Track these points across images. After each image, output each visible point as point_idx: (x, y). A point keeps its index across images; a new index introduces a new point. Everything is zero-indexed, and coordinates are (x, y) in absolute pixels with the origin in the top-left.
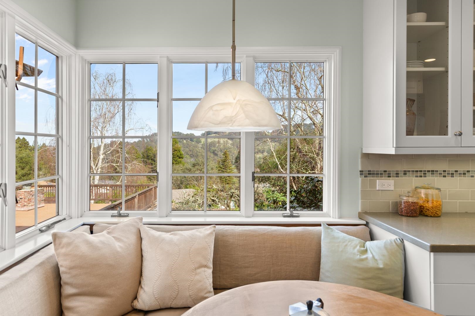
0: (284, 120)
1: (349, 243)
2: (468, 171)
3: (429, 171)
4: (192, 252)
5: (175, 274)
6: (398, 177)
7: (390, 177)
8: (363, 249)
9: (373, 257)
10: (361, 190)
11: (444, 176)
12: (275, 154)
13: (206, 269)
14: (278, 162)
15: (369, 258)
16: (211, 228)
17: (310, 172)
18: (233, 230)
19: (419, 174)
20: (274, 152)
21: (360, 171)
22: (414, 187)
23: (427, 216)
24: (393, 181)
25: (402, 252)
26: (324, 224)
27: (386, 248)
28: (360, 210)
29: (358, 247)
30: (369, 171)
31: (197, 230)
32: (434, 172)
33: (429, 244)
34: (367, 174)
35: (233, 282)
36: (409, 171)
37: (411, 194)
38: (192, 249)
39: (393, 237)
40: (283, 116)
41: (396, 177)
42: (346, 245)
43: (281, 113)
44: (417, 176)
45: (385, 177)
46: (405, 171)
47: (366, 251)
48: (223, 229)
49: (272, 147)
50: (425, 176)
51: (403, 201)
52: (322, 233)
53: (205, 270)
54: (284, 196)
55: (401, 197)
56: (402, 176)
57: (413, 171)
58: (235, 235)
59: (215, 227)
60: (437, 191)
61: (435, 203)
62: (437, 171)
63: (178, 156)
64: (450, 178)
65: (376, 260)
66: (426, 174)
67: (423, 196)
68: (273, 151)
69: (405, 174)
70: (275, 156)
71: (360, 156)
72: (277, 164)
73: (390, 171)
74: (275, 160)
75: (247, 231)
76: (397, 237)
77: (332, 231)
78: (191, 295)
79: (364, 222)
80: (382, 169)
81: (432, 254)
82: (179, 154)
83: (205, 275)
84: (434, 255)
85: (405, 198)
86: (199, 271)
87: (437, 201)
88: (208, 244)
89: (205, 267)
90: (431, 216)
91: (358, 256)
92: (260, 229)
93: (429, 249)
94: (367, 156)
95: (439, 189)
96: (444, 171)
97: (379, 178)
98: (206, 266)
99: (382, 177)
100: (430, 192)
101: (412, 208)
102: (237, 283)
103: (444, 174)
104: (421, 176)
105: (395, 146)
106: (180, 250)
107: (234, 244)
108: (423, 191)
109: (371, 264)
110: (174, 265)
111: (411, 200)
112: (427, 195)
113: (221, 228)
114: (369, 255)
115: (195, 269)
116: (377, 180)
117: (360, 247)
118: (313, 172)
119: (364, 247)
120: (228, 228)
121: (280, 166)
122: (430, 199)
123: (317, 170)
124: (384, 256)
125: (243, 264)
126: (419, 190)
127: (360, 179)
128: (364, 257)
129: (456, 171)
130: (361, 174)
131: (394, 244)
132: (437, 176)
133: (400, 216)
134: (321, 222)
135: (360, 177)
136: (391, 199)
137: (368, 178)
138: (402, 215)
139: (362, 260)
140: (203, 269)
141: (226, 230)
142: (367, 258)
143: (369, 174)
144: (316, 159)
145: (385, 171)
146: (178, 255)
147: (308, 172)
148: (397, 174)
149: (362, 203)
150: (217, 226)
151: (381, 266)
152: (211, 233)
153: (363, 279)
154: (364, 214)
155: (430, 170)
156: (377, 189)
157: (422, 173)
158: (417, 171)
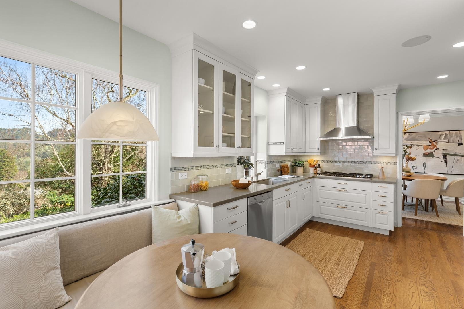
0: (69, 125)
1: (171, 214)
2: (216, 165)
3: (202, 166)
4: (36, 260)
5: (17, 288)
6: (189, 170)
7: (185, 170)
8: (178, 215)
9: (185, 218)
10: (171, 180)
11: (208, 168)
12: (58, 157)
13: (55, 270)
14: (63, 166)
15: (183, 220)
16: (53, 231)
17: (98, 172)
18: (77, 228)
19: (198, 168)
20: (57, 156)
21: (170, 168)
22: (196, 175)
23: (203, 190)
24: (187, 173)
25: (198, 212)
26: (153, 206)
27: (190, 212)
28: (170, 193)
29: (176, 215)
30: (175, 168)
31: (36, 237)
33: (212, 203)
34: (174, 169)
35: (79, 274)
36: (194, 167)
37: (196, 180)
38: (36, 257)
39: (192, 205)
40: (67, 121)
42: (169, 216)
43: (65, 118)
44: (197, 169)
45: (183, 171)
46: (192, 167)
47: (180, 216)
48: (66, 229)
49: (55, 151)
50: (201, 169)
51: (192, 184)
52: (152, 212)
53: (54, 272)
54: (73, 196)
55: (191, 182)
56: (191, 170)
57: (195, 166)
58: (79, 232)
59: (58, 229)
60: (206, 176)
61: (206, 183)
62: (205, 166)
64: (210, 169)
65: (187, 220)
66: (200, 168)
67: (201, 179)
68: (56, 154)
70: (59, 159)
71: (170, 159)
72: (61, 167)
73: (185, 167)
74: (60, 163)
75: (91, 225)
76: (194, 204)
77: (159, 209)
78: (42, 301)
79: (174, 200)
80: (181, 166)
81: (213, 208)
83: (56, 276)
84: (214, 208)
85: (193, 182)
86: (48, 275)
87: (207, 182)
88: (55, 247)
89: (54, 269)
90: (205, 190)
91: (177, 220)
92: (103, 221)
93: (212, 206)
94: (174, 158)
95: (207, 175)
96: (208, 166)
97: (180, 172)
98: (55, 267)
99: (181, 171)
100: (204, 177)
101: (197, 187)
102: (83, 273)
104: (199, 169)
105: (193, 152)
106: (21, 262)
107: (80, 240)
108: (201, 177)
109: (185, 223)
110: (16, 280)
111: (196, 183)
112: (202, 179)
113: (62, 229)
114: (182, 218)
115: (44, 274)
116: (179, 173)
117: (177, 215)
118: (102, 172)
119: (178, 214)
120: (71, 227)
121: (65, 170)
122: (204, 181)
123: (104, 170)
124: (190, 216)
125: (89, 255)
126: (199, 177)
127: (170, 173)
128: (180, 220)
129: (212, 165)
130: (171, 170)
131: (194, 208)
132: (205, 169)
133: (191, 193)
134: (151, 205)
135: (170, 172)
136: (185, 184)
137: (174, 172)
138: (192, 192)
139: (180, 222)
140: (52, 271)
141: (69, 230)
142: (182, 220)
143: (175, 170)
144: (104, 161)
145: (183, 167)
146: (20, 268)
147: (96, 173)
148: (189, 168)
149: (171, 188)
150: (59, 228)
151: (189, 222)
152: (56, 236)
153: (181, 233)
154: (173, 195)
156: (179, 179)
157: (199, 167)
158: (197, 166)
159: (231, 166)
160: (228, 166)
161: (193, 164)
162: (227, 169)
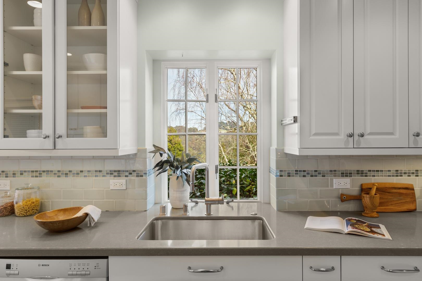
2: (82, 171)
3: (44, 171)
6: (15, 177)
11: (59, 176)
19: (34, 174)
32: (49, 172)
36: (25, 171)
41: (13, 177)
44: (32, 177)
46: (22, 171)
50: (41, 177)
56: (19, 177)
57: (29, 171)
62: (52, 171)
63: (178, 149)
64: (65, 178)
66: (41, 174)
69: (21, 174)
82: (179, 147)
96: (59, 171)
103: (59, 174)
104: (36, 176)
129: (70, 171)
132: (52, 176)
148: (14, 174)
155: (46, 170)
157: (38, 174)
158: (32, 172)
159: (126, 176)
160: (116, 174)
161: (23, 167)
162: (111, 181)
